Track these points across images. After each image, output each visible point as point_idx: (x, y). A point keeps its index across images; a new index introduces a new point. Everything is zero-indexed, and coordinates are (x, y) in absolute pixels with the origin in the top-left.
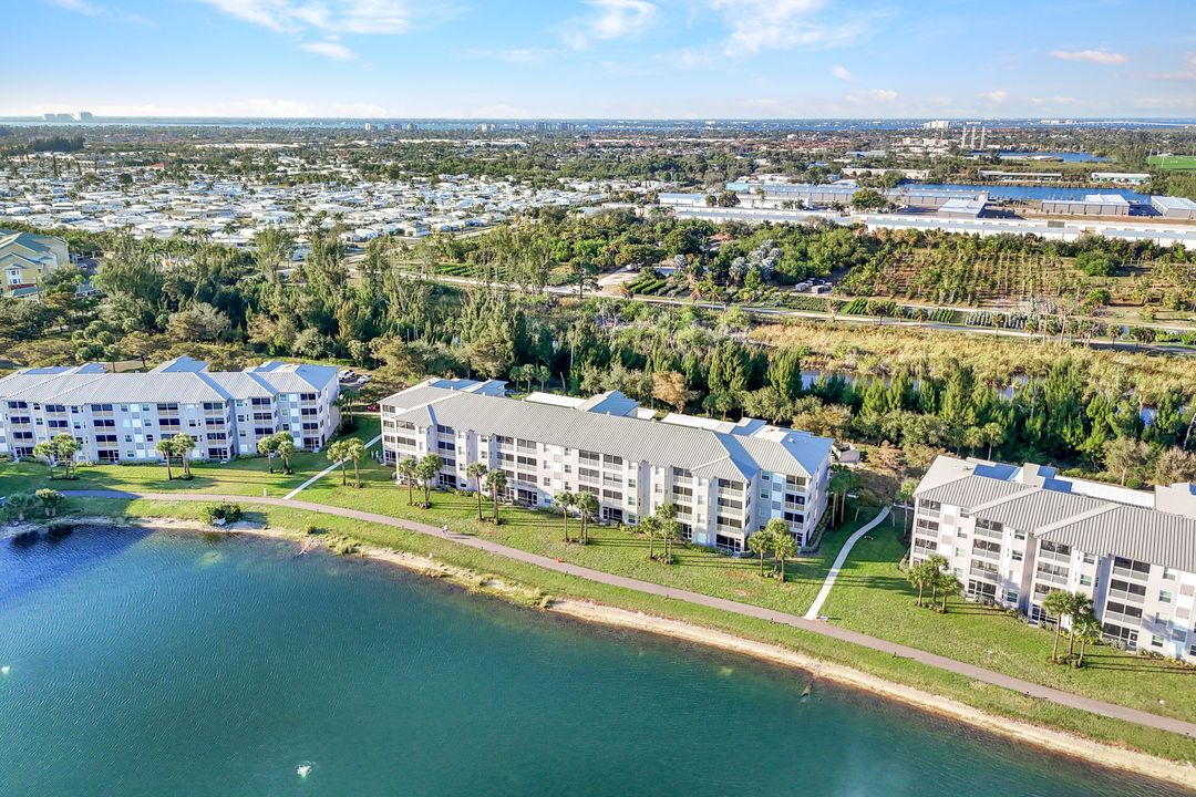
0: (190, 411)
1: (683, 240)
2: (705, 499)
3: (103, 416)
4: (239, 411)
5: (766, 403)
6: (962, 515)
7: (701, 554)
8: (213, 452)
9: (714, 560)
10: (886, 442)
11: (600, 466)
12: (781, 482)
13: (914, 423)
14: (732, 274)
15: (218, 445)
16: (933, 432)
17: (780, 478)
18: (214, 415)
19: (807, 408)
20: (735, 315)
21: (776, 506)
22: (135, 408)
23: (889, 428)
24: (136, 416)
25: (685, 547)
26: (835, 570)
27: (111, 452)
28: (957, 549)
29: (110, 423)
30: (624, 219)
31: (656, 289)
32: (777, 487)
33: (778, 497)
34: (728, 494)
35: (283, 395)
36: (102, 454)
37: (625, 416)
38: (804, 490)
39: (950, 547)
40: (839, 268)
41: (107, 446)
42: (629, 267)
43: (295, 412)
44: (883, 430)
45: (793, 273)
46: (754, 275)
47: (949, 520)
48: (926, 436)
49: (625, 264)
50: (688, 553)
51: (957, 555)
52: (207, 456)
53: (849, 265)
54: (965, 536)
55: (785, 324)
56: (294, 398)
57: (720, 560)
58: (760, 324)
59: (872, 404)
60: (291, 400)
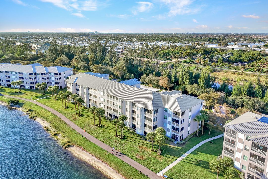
0: (26, 75)
1: (203, 51)
2: (139, 116)
3: (7, 75)
4: (38, 76)
5: (193, 89)
6: (247, 139)
7: (136, 137)
8: (31, 87)
9: (139, 140)
10: (225, 104)
11: (112, 100)
12: (171, 113)
13: (249, 100)
14: (214, 59)
15: (32, 85)
16: (257, 105)
17: (170, 111)
18: (31, 76)
19: (208, 92)
20: (208, 68)
21: (169, 123)
22: (14, 73)
23: (238, 101)
24: (14, 75)
25: (133, 134)
26: (186, 154)
27: (9, 84)
28: (244, 156)
29: (9, 77)
30: (192, 48)
31: (190, 62)
32: (169, 115)
33: (170, 119)
34: (147, 115)
35: (50, 73)
36: (8, 85)
37: (132, 85)
38: (179, 118)
39: (241, 154)
40: (251, 60)
41: (8, 83)
42: (186, 57)
43: (53, 78)
44: (236, 102)
45: (234, 60)
46: (221, 60)
47: (241, 141)
48: (253, 106)
49: (185, 57)
50: (132, 136)
51: (244, 159)
52: (30, 88)
53: (255, 60)
54: (248, 150)
55: (224, 72)
56: (53, 74)
57: (142, 141)
58: (216, 71)
59: (235, 93)
60: (52, 75)
